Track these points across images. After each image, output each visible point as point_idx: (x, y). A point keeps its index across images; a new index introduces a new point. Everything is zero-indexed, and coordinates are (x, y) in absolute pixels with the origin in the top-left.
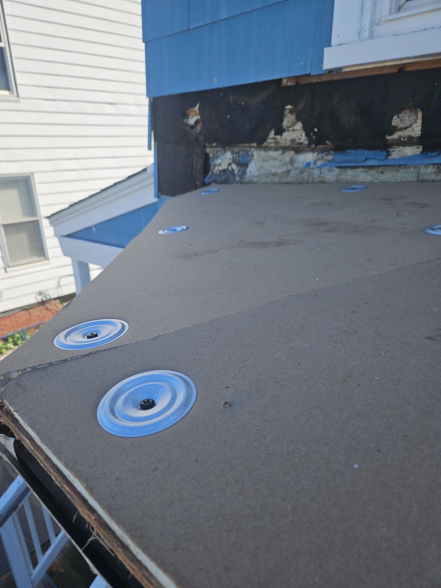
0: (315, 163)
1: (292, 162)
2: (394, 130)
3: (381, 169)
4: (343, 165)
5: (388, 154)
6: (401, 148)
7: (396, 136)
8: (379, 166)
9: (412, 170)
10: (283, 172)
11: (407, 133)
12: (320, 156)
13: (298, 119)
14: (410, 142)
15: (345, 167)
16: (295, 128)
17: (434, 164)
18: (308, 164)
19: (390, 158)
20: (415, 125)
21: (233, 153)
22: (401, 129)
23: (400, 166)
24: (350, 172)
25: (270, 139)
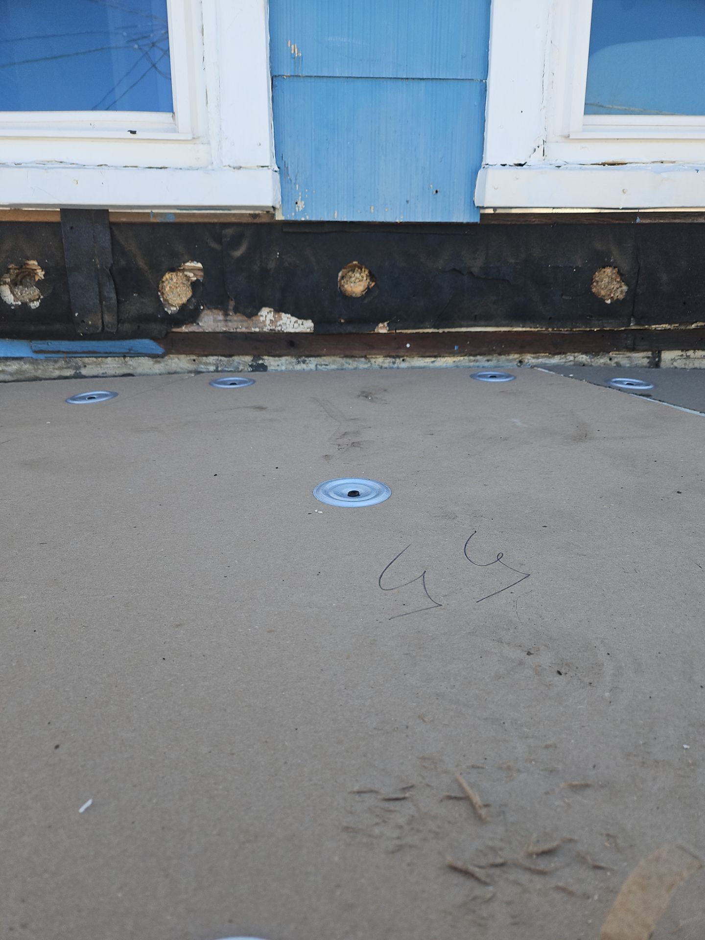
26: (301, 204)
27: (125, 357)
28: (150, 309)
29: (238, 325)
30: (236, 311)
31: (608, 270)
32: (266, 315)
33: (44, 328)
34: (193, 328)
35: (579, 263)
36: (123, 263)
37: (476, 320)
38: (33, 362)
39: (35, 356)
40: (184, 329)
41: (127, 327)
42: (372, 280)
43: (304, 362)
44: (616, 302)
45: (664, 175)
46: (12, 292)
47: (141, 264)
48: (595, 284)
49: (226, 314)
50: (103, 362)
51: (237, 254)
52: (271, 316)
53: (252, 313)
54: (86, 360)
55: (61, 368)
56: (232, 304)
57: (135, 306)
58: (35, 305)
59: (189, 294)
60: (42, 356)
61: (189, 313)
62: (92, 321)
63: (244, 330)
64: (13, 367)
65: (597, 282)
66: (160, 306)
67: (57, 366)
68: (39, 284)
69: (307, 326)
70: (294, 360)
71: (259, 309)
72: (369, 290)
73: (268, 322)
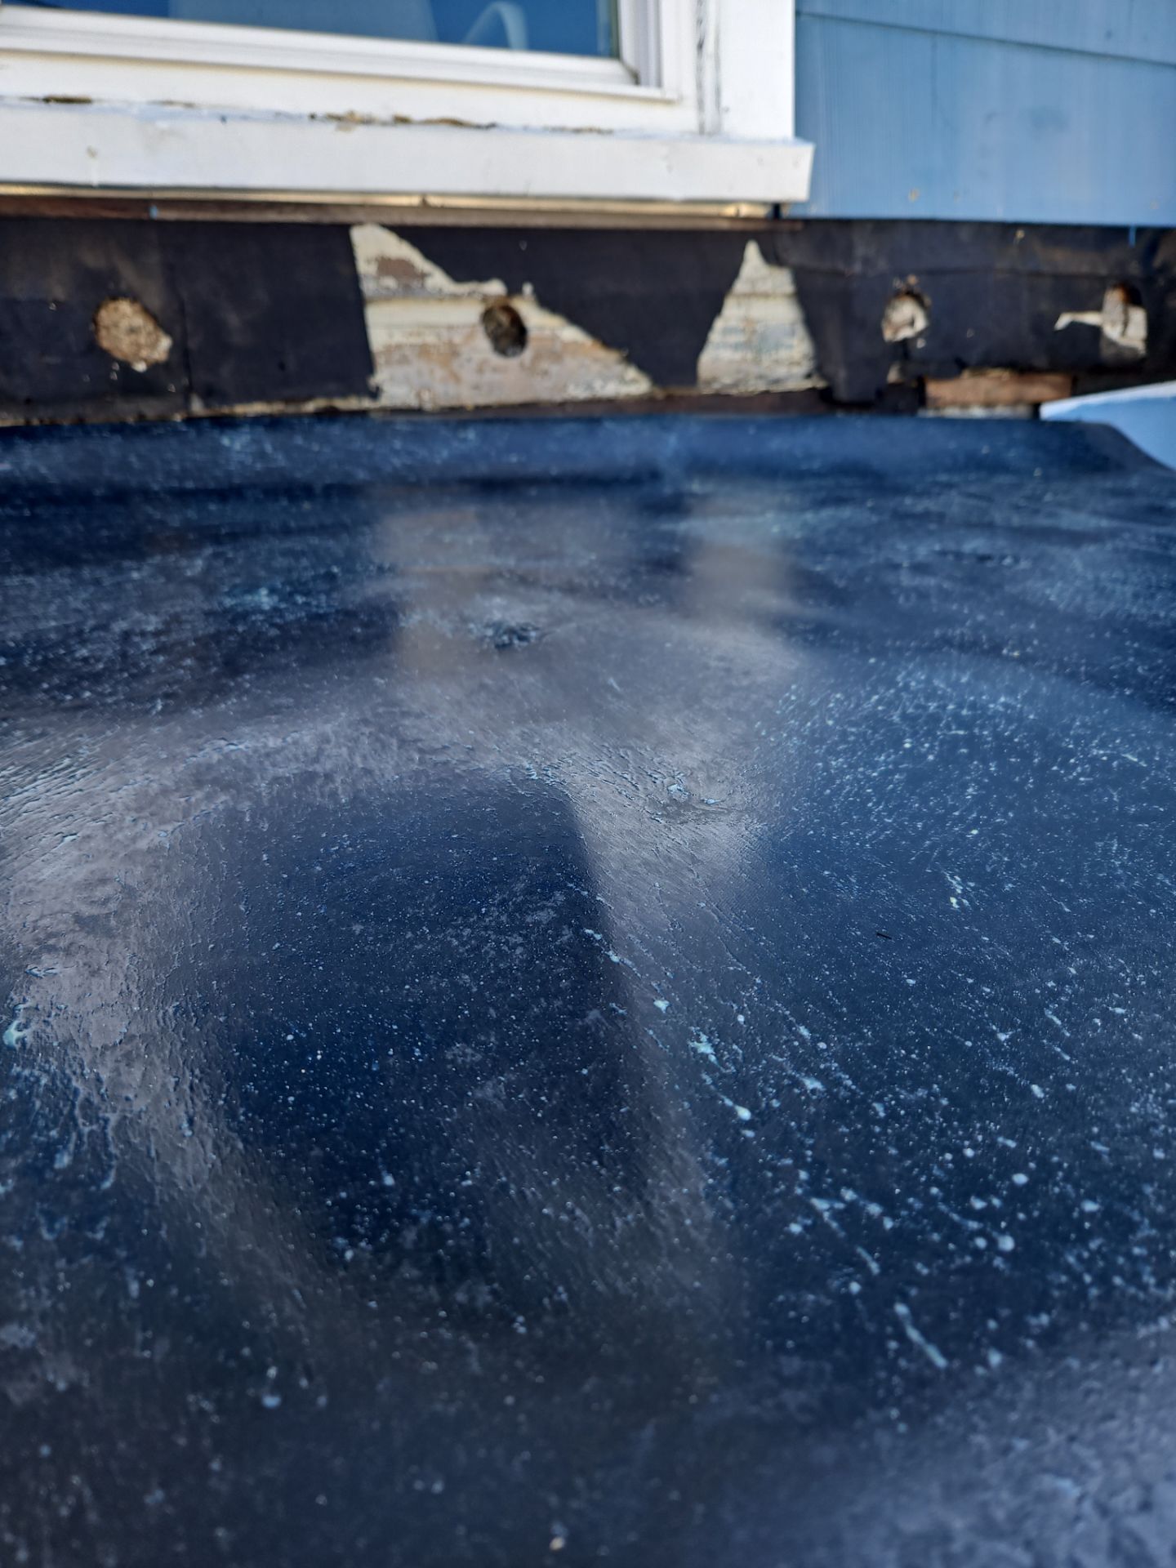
31: (125, 306)
35: (59, 292)
44: (154, 367)
45: (163, 125)
48: (103, 333)
65: (107, 328)
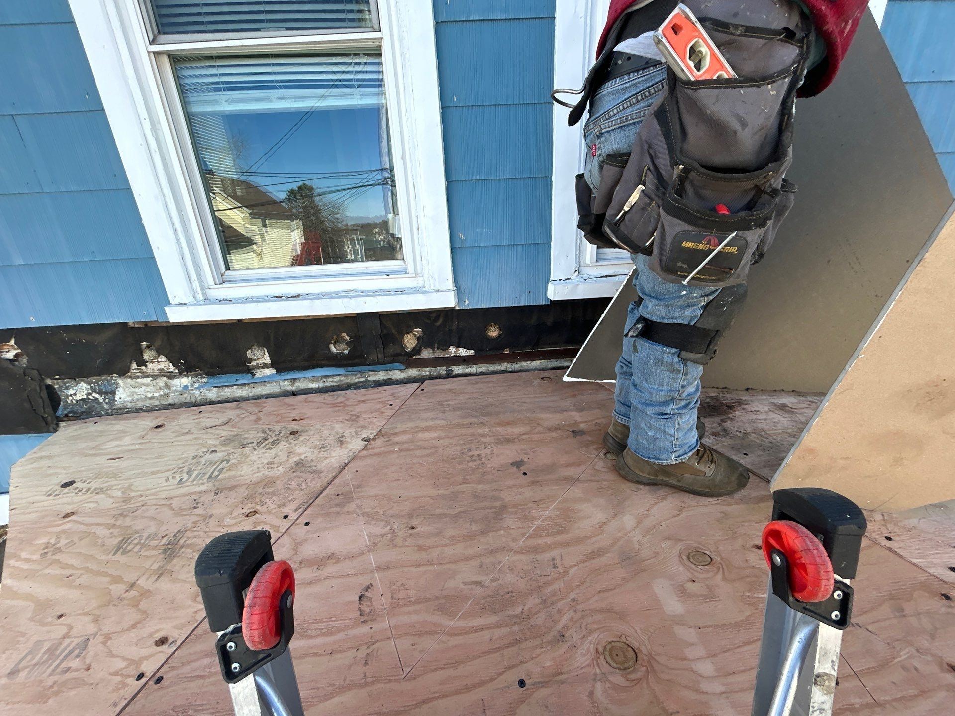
0: (192, 385)
1: (167, 386)
2: (250, 361)
3: (252, 385)
4: (219, 385)
5: (253, 375)
6: (261, 370)
7: (254, 363)
8: (249, 384)
9: (275, 384)
10: (161, 396)
11: (261, 361)
12: (195, 380)
13: (159, 352)
14: (265, 366)
15: (222, 387)
16: (159, 360)
17: (288, 380)
18: (186, 387)
19: (255, 377)
20: (265, 356)
21: (89, 384)
22: (255, 360)
23: (265, 382)
24: (227, 390)
25: (133, 370)
26: (467, 302)
27: (387, 371)
28: (399, 351)
29: (439, 354)
30: (438, 348)
32: (452, 349)
33: (350, 362)
34: (419, 357)
36: (385, 332)
37: (550, 345)
38: (346, 376)
39: (346, 373)
40: (414, 357)
41: (388, 359)
42: (501, 330)
43: (470, 367)
46: (335, 347)
47: (394, 331)
49: (433, 350)
50: (377, 374)
51: (438, 323)
52: (454, 349)
53: (445, 348)
54: (370, 373)
55: (359, 378)
56: (436, 345)
57: (392, 349)
58: (346, 352)
59: (416, 342)
60: (350, 373)
61: (417, 350)
62: (372, 357)
63: (442, 356)
64: (337, 379)
66: (404, 348)
67: (358, 376)
68: (347, 343)
69: (472, 352)
70: (465, 367)
71: (449, 347)
72: (500, 335)
73: (453, 352)
